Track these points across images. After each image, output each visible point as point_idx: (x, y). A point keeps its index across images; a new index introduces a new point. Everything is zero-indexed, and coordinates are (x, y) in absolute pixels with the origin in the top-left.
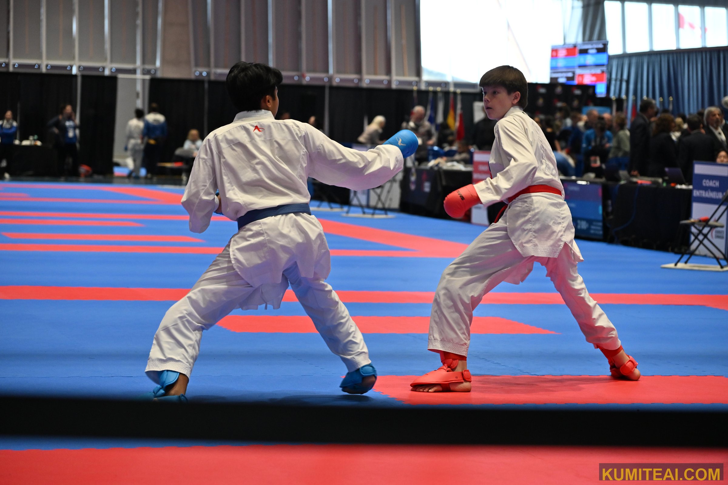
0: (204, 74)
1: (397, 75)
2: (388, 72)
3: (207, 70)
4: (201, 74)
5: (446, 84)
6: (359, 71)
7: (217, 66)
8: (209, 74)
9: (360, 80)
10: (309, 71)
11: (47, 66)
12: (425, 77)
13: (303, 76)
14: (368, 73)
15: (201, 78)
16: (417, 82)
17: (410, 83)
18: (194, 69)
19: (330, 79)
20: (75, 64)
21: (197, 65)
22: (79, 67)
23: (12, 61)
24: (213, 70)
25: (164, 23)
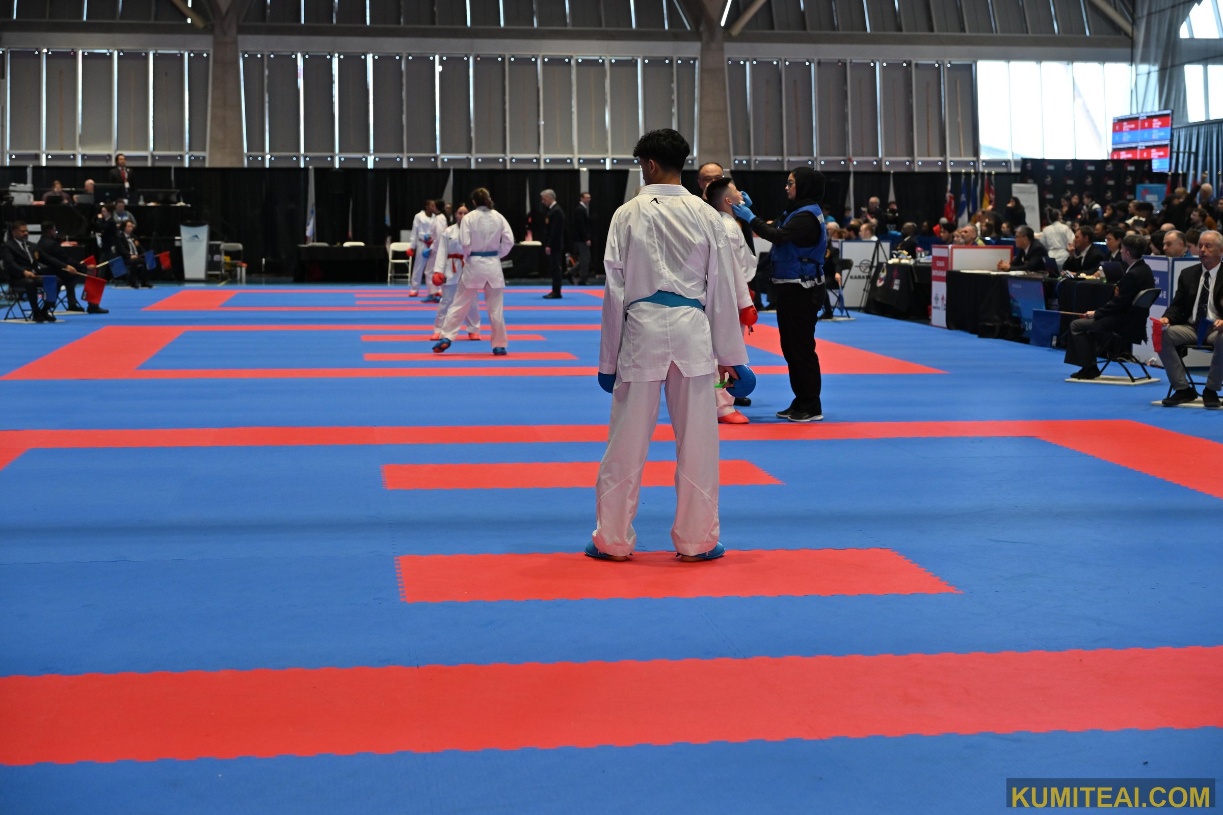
0: (744, 162)
1: (951, 156)
2: (943, 152)
3: (747, 158)
4: (741, 162)
5: (1007, 162)
6: (911, 154)
7: (756, 154)
8: (748, 162)
9: (912, 162)
10: (855, 155)
11: (579, 159)
12: (984, 156)
13: (850, 160)
14: (919, 155)
15: (741, 168)
16: (973, 162)
17: (966, 164)
18: (733, 158)
19: (880, 162)
20: (607, 158)
21: (736, 154)
22: (613, 159)
23: (543, 156)
24: (753, 158)
25: (701, 110)
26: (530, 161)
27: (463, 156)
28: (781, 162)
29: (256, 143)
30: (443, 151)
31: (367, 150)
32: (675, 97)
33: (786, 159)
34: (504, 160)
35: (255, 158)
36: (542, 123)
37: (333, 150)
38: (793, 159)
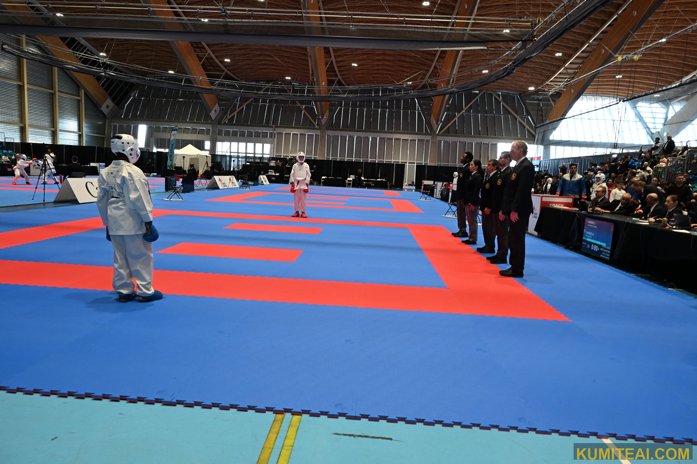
3: (440, 163)
11: (401, 162)
15: (439, 166)
20: (407, 162)
21: (438, 162)
22: (409, 162)
23: (393, 161)
24: (442, 163)
25: (430, 151)
26: (390, 162)
27: (375, 160)
28: (448, 165)
29: (328, 155)
30: (370, 159)
31: (353, 158)
32: (424, 148)
33: (450, 164)
34: (384, 161)
35: (328, 158)
36: (393, 153)
37: (345, 157)
38: (451, 164)
